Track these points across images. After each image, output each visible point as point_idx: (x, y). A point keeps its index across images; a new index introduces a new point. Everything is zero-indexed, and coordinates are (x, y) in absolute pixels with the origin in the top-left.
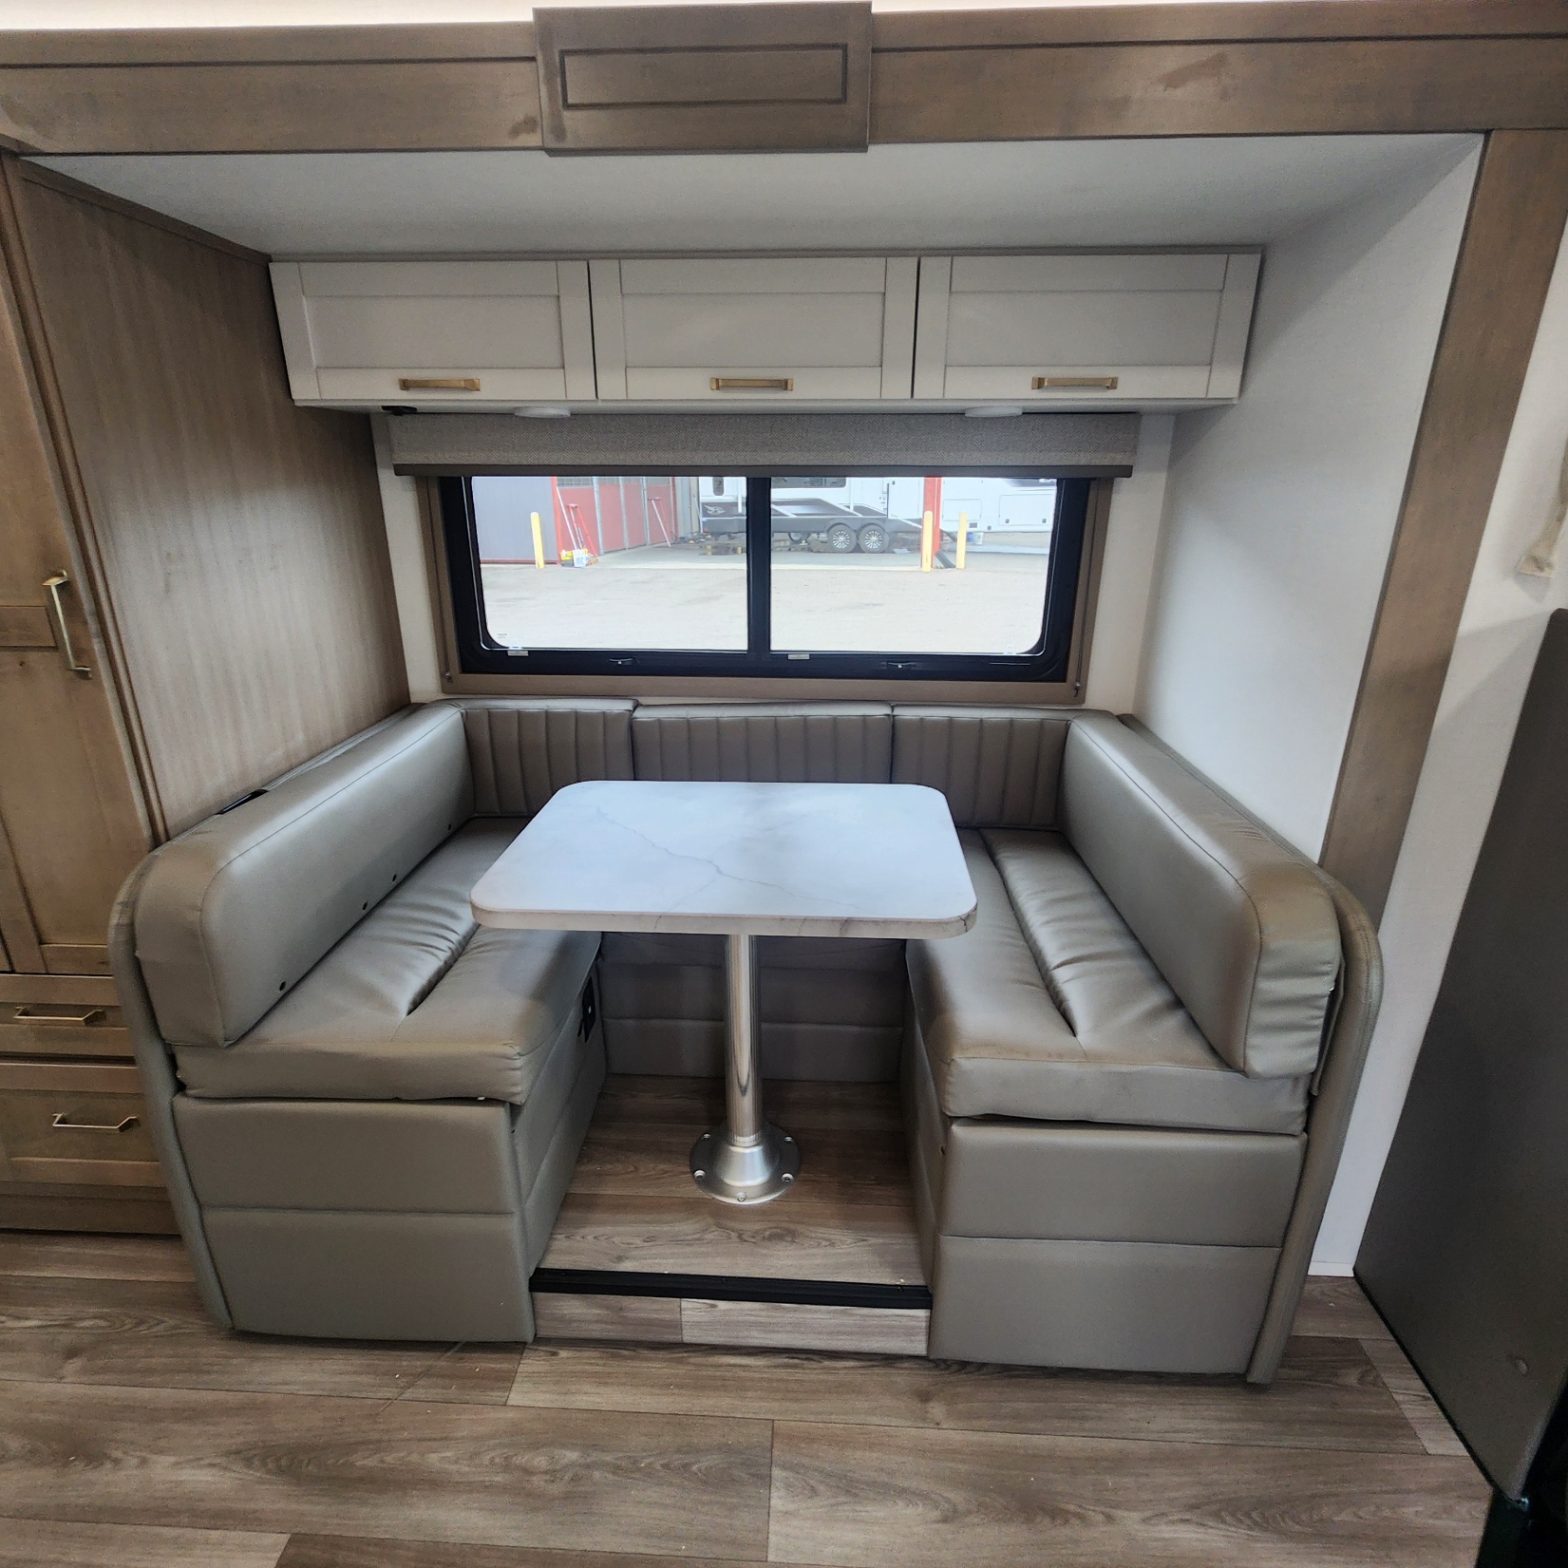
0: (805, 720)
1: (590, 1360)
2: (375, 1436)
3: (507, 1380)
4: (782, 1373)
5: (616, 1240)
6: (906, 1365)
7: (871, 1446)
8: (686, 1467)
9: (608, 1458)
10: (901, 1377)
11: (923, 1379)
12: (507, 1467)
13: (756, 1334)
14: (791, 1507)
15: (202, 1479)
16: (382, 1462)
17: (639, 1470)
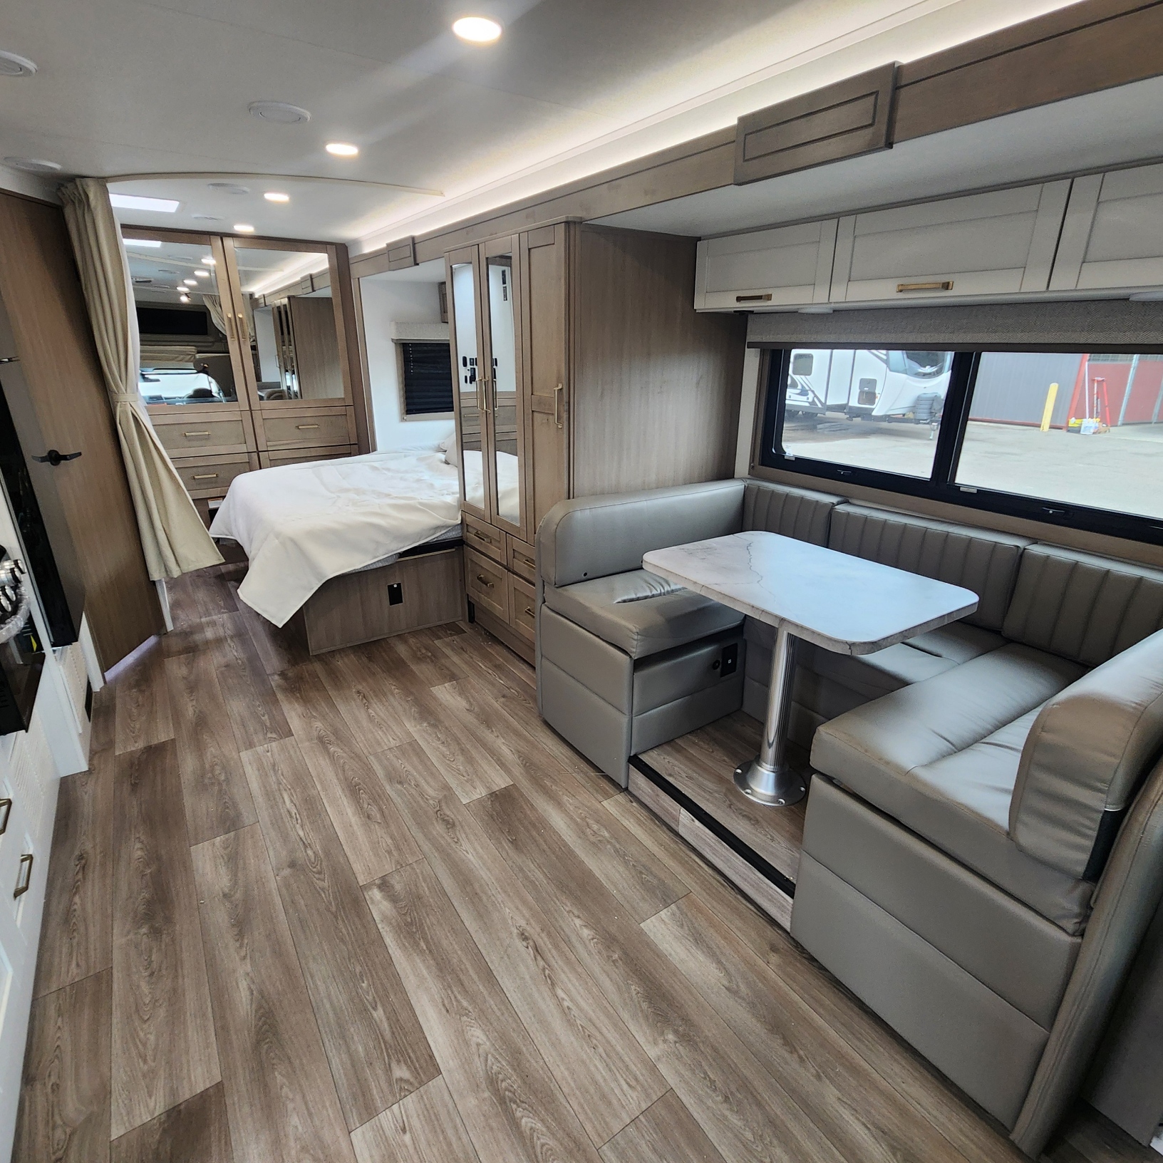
0: (947, 535)
1: (643, 815)
2: (555, 778)
3: (608, 796)
4: (714, 883)
5: (676, 768)
6: (780, 932)
7: (725, 938)
8: (641, 873)
9: (618, 846)
10: (770, 932)
11: (782, 943)
12: (583, 819)
13: (708, 850)
14: (667, 920)
15: (506, 752)
16: (551, 786)
17: (624, 858)
